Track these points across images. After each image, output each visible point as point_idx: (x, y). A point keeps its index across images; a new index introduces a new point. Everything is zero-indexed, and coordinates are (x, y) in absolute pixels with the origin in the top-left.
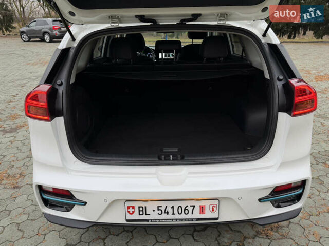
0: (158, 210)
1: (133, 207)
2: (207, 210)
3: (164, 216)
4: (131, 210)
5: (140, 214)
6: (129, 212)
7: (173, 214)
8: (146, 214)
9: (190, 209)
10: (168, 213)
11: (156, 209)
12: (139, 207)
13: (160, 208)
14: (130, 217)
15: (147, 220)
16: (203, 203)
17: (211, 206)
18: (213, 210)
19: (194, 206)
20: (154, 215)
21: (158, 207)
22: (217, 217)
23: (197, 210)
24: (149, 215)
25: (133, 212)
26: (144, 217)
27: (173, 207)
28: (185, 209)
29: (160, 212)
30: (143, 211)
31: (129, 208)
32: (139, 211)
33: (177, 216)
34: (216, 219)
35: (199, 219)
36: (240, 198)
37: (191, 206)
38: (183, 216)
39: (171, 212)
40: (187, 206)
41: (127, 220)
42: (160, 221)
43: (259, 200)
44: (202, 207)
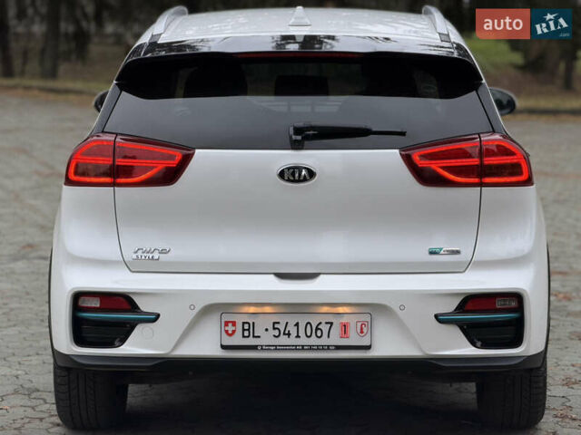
0: (274, 328)
1: (234, 324)
2: (352, 332)
3: (283, 340)
4: (230, 328)
5: (244, 336)
6: (227, 331)
7: (298, 336)
8: (254, 336)
9: (325, 328)
10: (289, 334)
11: (270, 328)
12: (244, 323)
13: (276, 326)
14: (229, 341)
15: (254, 348)
16: (345, 320)
17: (359, 324)
18: (362, 332)
19: (331, 324)
20: (267, 339)
21: (274, 323)
22: (368, 344)
23: (336, 331)
24: (259, 337)
25: (234, 332)
26: (250, 341)
27: (297, 325)
28: (317, 329)
29: (276, 333)
30: (249, 330)
31: (227, 324)
32: (244, 330)
33: (303, 341)
34: (368, 348)
35: (338, 348)
36: (402, 308)
37: (327, 323)
38: (314, 341)
39: (294, 333)
40: (320, 323)
41: (223, 347)
42: (277, 348)
43: (436, 316)
44: (345, 327)
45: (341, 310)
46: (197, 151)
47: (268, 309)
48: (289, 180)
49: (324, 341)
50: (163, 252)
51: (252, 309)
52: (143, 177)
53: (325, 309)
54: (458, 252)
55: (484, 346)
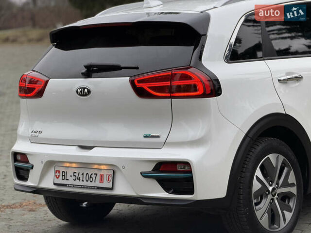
0: (74, 176)
1: (59, 172)
2: (105, 180)
3: (77, 182)
4: (58, 174)
5: (62, 179)
6: (56, 176)
7: (83, 181)
8: (66, 179)
9: (94, 176)
10: (79, 179)
11: (72, 175)
12: (63, 172)
13: (75, 174)
14: (57, 181)
15: (65, 185)
16: (102, 173)
17: (108, 175)
18: (109, 180)
19: (96, 174)
20: (71, 181)
21: (74, 173)
22: (111, 187)
23: (98, 177)
24: (68, 180)
25: (59, 176)
26: (65, 182)
27: (83, 174)
28: (91, 177)
29: (75, 178)
30: (64, 176)
31: (56, 171)
32: (63, 175)
33: (85, 183)
35: (98, 188)
36: (124, 167)
37: (95, 174)
38: (89, 184)
39: (81, 179)
40: (92, 174)
41: (55, 184)
42: (74, 186)
43: (141, 173)
44: (102, 176)
45: (102, 167)
46: (50, 80)
47: (74, 165)
48: (80, 95)
49: (93, 184)
50: (40, 132)
51: (68, 165)
53: (96, 166)
54: (158, 137)
55: (174, 193)
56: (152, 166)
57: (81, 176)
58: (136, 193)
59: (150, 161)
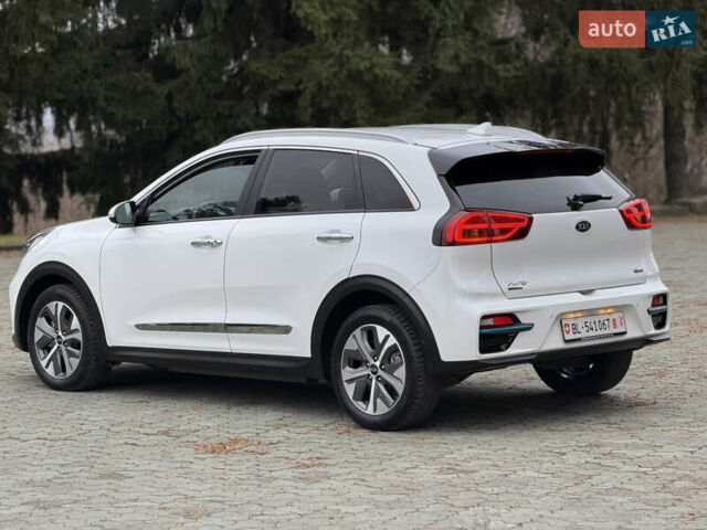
0: (586, 326)
1: (569, 325)
2: (618, 323)
3: (591, 333)
4: (567, 329)
5: (574, 333)
6: (566, 331)
7: (596, 330)
8: (578, 332)
9: (606, 322)
10: (592, 329)
11: (584, 326)
12: (572, 324)
13: (586, 324)
14: (568, 337)
15: (579, 340)
16: (612, 317)
17: (620, 319)
18: (621, 324)
19: (608, 320)
20: (584, 334)
22: (625, 330)
23: (611, 324)
24: (580, 332)
25: (569, 331)
26: (577, 336)
27: (595, 323)
28: (603, 324)
29: (587, 329)
30: (575, 328)
31: (565, 326)
33: (599, 333)
34: (625, 333)
35: (614, 335)
36: (637, 305)
37: (606, 320)
38: (603, 332)
39: (594, 328)
40: (604, 320)
41: (566, 341)
42: (590, 338)
43: (647, 310)
44: (614, 320)
45: (609, 311)
46: (534, 215)
47: (579, 315)
48: (581, 231)
49: (607, 332)
50: (524, 284)
51: (572, 316)
52: (510, 235)
53: (602, 311)
54: (642, 270)
56: (651, 300)
57: (593, 326)
58: (643, 331)
59: (645, 297)
